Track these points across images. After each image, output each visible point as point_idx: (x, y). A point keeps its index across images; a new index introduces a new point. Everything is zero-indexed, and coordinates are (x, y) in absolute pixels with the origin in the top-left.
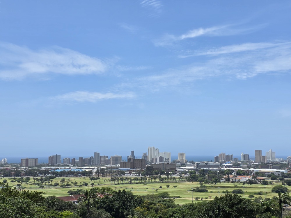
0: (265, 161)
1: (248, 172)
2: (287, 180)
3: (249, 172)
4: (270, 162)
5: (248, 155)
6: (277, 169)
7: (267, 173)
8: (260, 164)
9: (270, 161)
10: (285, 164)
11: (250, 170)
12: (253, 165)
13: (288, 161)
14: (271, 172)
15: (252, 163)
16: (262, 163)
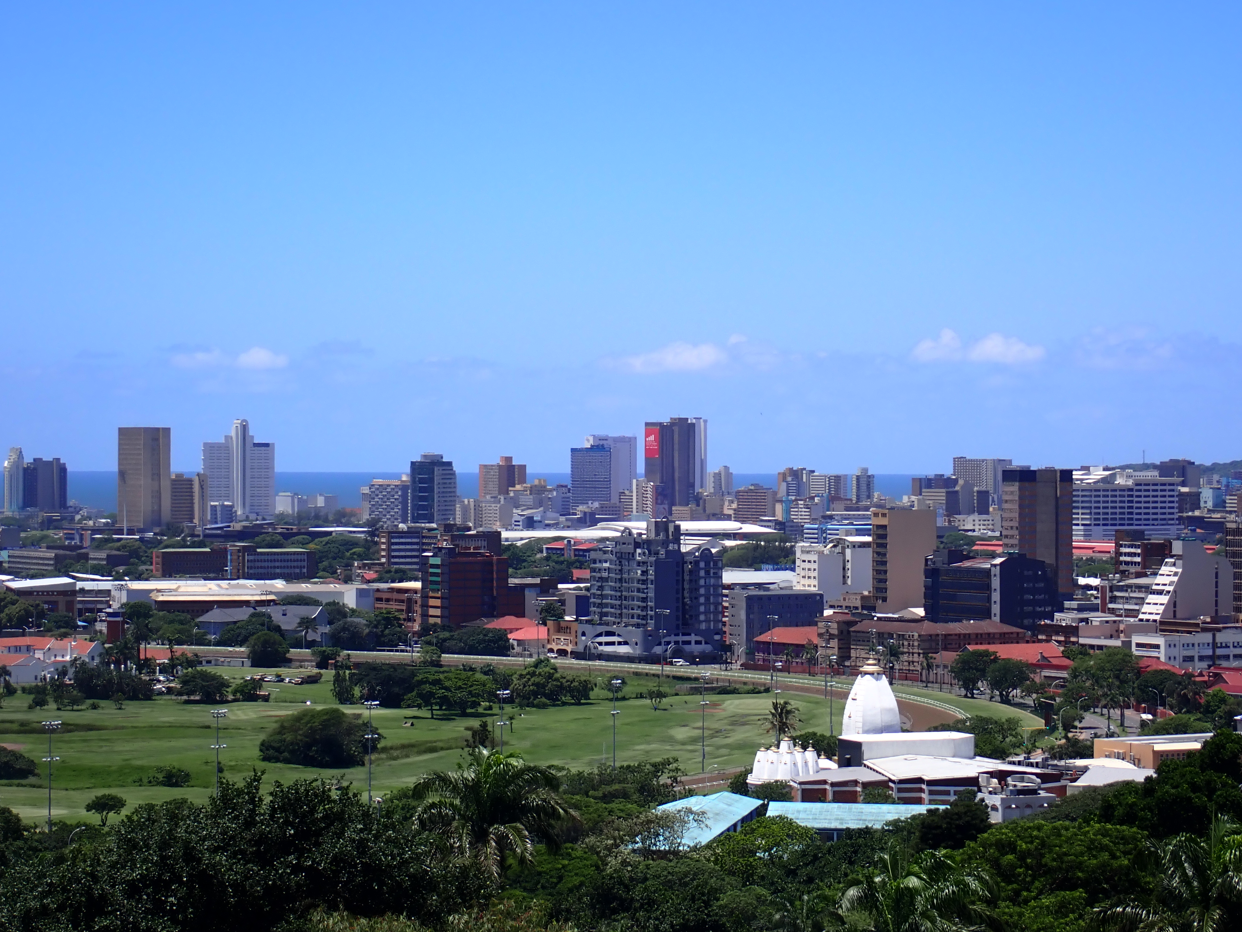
0: (191, 520)
1: (62, 606)
2: (373, 668)
3: (70, 605)
4: (237, 526)
5: (63, 470)
6: (289, 578)
7: (214, 616)
8: (156, 543)
9: (229, 513)
10: (348, 543)
11: (79, 585)
12: (99, 545)
13: (366, 517)
14: (247, 603)
15: (95, 531)
16: (172, 529)
